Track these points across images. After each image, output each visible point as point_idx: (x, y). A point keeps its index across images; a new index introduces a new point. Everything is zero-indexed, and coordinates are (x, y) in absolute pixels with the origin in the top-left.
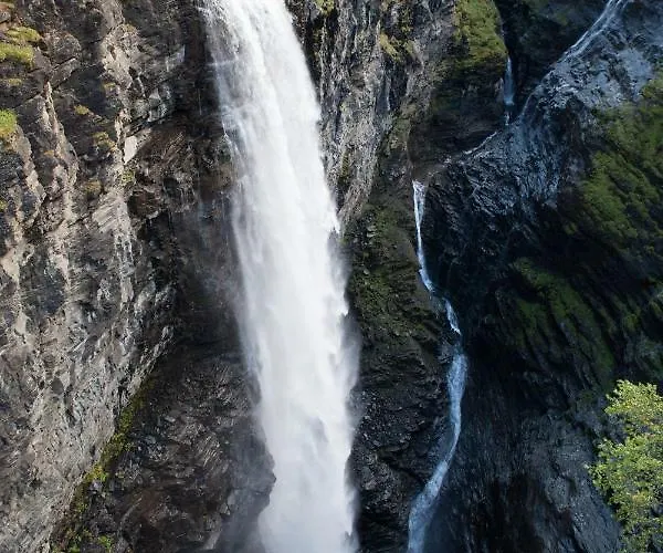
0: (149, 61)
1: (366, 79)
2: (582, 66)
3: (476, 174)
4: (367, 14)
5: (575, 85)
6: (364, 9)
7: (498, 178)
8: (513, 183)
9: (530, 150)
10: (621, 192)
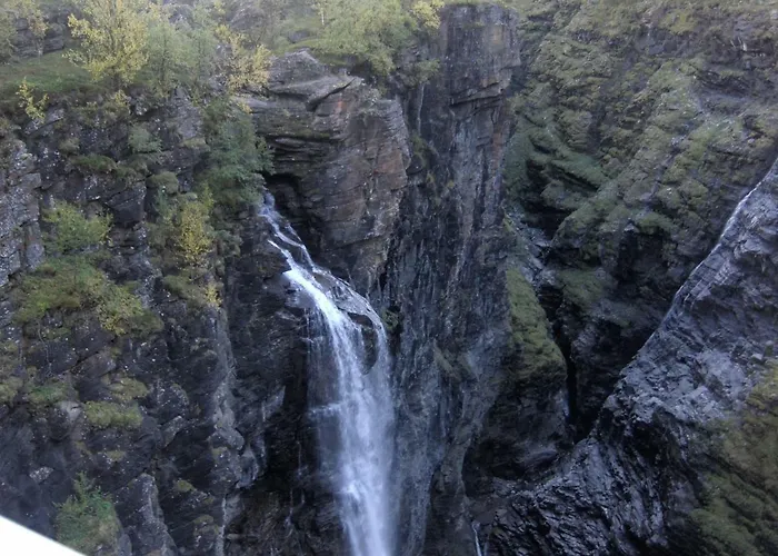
0: (245, 410)
1: (423, 403)
2: (657, 371)
3: (551, 507)
4: (426, 327)
5: (655, 393)
6: (423, 321)
7: (580, 510)
8: (599, 515)
9: (613, 474)
10: (747, 521)
